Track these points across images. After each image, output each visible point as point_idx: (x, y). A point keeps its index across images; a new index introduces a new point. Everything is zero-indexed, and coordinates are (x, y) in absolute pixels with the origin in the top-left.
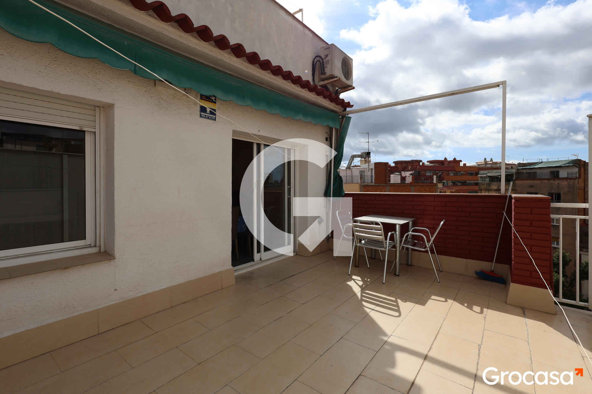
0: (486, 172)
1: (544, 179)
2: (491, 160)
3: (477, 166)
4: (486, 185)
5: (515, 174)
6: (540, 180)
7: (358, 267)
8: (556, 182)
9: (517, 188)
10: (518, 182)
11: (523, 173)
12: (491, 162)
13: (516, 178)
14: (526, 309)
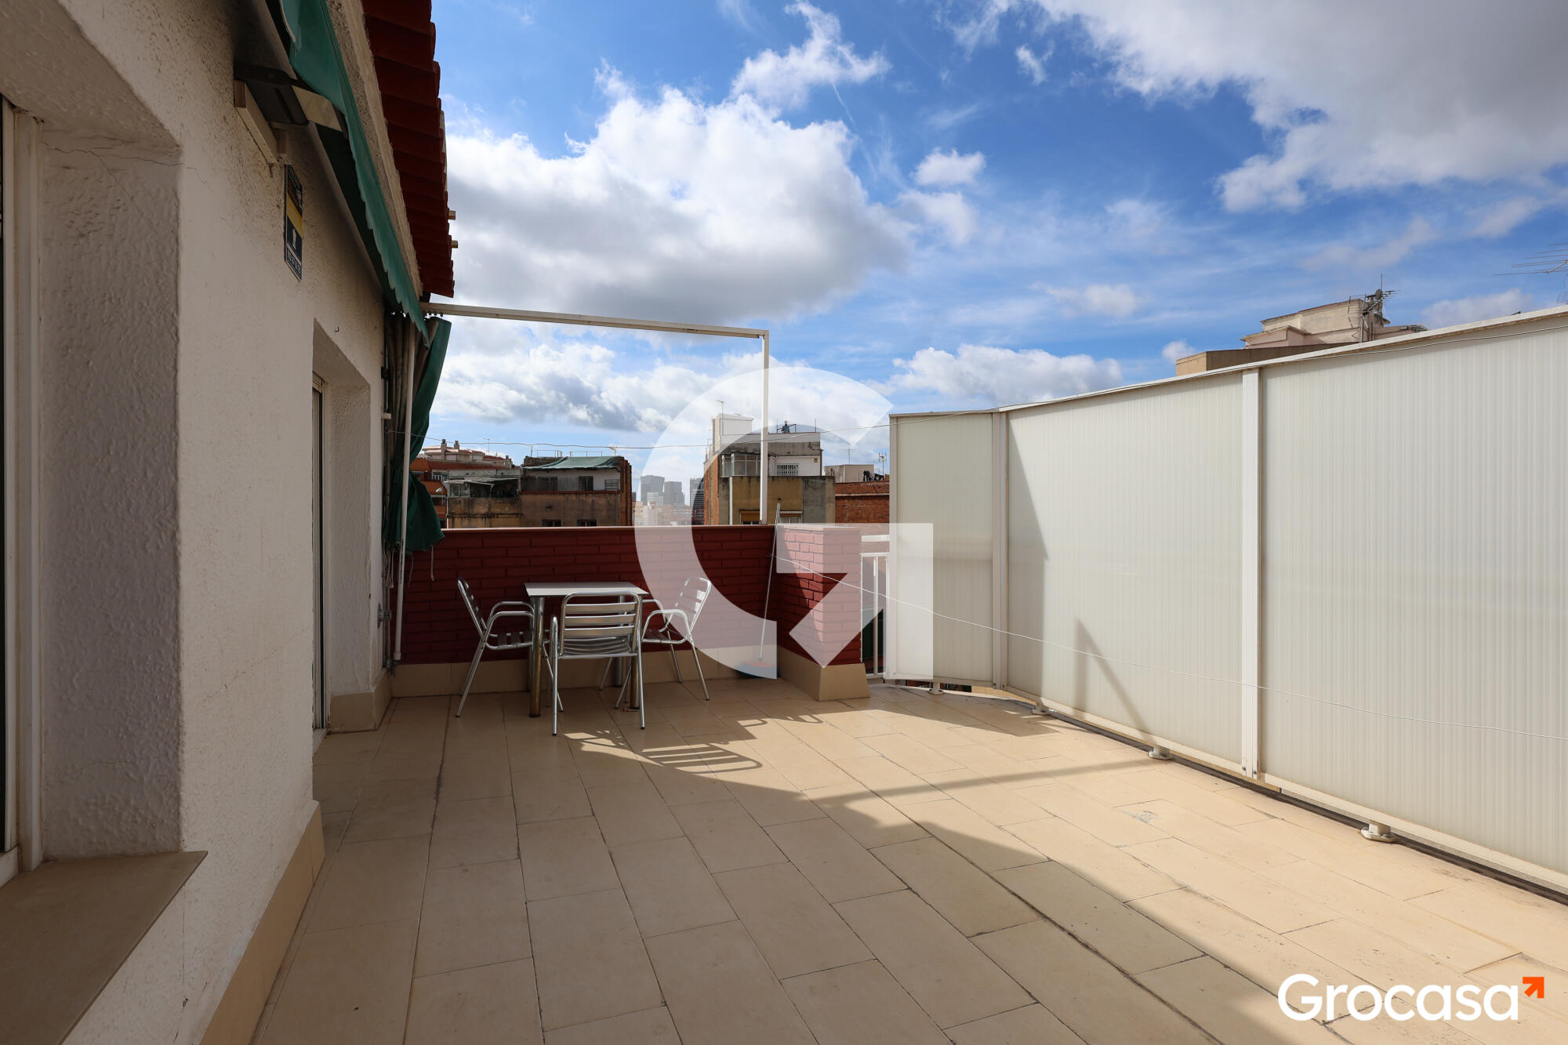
0: (461, 473)
1: (570, 493)
2: (457, 445)
3: (426, 457)
4: (465, 503)
5: (520, 481)
6: (564, 494)
7: (538, 716)
8: (590, 499)
9: (524, 512)
10: (526, 499)
11: (534, 478)
12: (457, 451)
13: (522, 490)
14: (842, 700)
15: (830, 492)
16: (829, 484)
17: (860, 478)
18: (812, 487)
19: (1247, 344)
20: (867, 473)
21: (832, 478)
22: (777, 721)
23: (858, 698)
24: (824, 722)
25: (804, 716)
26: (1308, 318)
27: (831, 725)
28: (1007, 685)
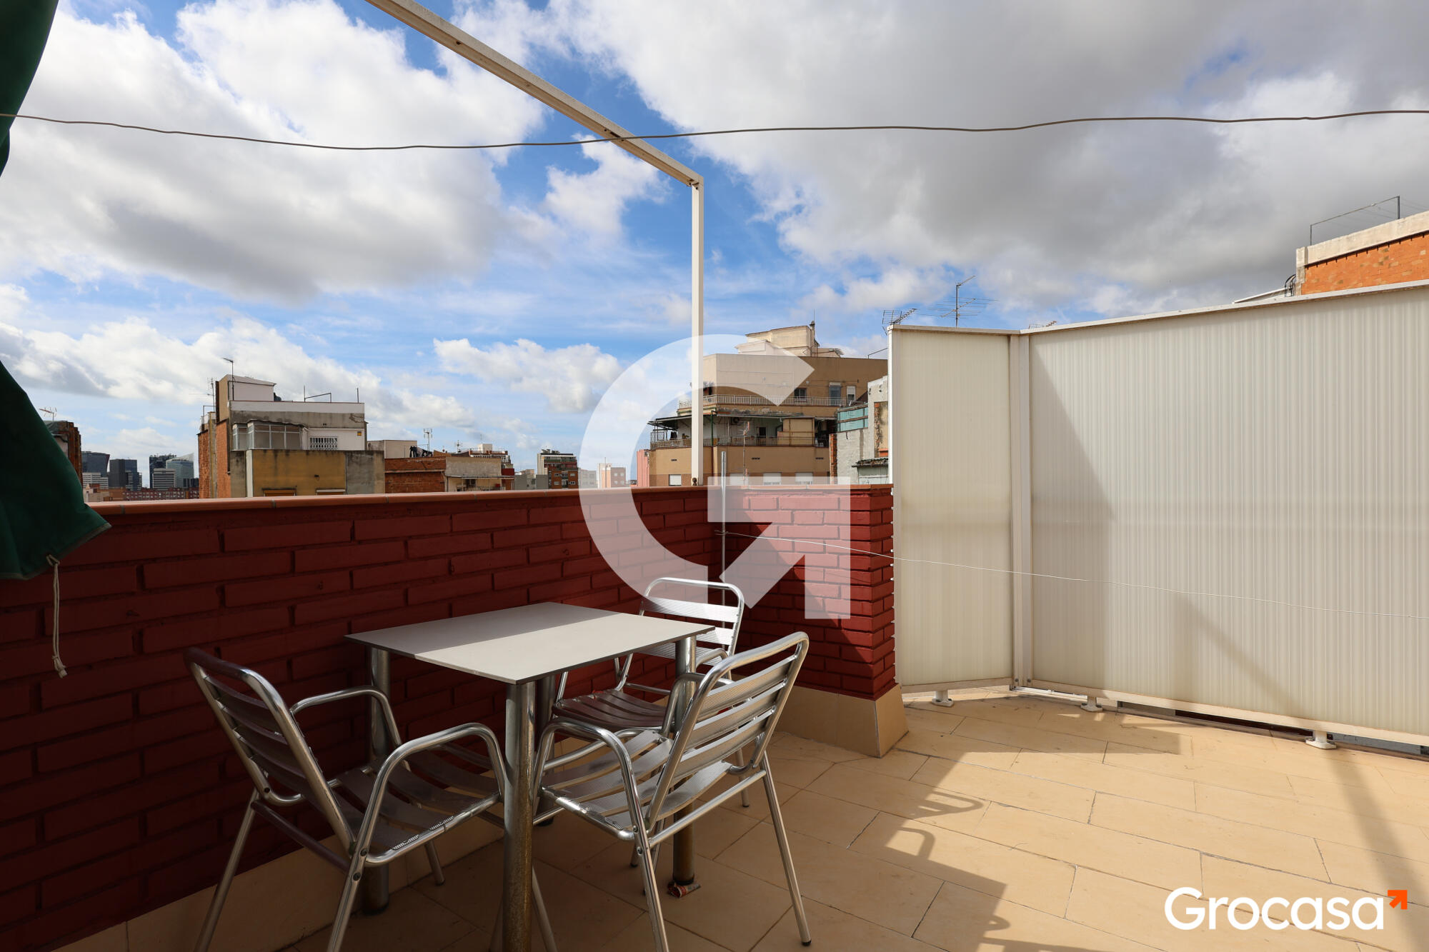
14: (897, 746)
15: (379, 467)
16: (378, 461)
17: (406, 454)
18: (357, 463)
20: (414, 449)
21: (382, 453)
22: (931, 823)
23: (903, 736)
24: (981, 801)
25: (932, 798)
26: (776, 336)
27: (1000, 804)
28: (1033, 679)
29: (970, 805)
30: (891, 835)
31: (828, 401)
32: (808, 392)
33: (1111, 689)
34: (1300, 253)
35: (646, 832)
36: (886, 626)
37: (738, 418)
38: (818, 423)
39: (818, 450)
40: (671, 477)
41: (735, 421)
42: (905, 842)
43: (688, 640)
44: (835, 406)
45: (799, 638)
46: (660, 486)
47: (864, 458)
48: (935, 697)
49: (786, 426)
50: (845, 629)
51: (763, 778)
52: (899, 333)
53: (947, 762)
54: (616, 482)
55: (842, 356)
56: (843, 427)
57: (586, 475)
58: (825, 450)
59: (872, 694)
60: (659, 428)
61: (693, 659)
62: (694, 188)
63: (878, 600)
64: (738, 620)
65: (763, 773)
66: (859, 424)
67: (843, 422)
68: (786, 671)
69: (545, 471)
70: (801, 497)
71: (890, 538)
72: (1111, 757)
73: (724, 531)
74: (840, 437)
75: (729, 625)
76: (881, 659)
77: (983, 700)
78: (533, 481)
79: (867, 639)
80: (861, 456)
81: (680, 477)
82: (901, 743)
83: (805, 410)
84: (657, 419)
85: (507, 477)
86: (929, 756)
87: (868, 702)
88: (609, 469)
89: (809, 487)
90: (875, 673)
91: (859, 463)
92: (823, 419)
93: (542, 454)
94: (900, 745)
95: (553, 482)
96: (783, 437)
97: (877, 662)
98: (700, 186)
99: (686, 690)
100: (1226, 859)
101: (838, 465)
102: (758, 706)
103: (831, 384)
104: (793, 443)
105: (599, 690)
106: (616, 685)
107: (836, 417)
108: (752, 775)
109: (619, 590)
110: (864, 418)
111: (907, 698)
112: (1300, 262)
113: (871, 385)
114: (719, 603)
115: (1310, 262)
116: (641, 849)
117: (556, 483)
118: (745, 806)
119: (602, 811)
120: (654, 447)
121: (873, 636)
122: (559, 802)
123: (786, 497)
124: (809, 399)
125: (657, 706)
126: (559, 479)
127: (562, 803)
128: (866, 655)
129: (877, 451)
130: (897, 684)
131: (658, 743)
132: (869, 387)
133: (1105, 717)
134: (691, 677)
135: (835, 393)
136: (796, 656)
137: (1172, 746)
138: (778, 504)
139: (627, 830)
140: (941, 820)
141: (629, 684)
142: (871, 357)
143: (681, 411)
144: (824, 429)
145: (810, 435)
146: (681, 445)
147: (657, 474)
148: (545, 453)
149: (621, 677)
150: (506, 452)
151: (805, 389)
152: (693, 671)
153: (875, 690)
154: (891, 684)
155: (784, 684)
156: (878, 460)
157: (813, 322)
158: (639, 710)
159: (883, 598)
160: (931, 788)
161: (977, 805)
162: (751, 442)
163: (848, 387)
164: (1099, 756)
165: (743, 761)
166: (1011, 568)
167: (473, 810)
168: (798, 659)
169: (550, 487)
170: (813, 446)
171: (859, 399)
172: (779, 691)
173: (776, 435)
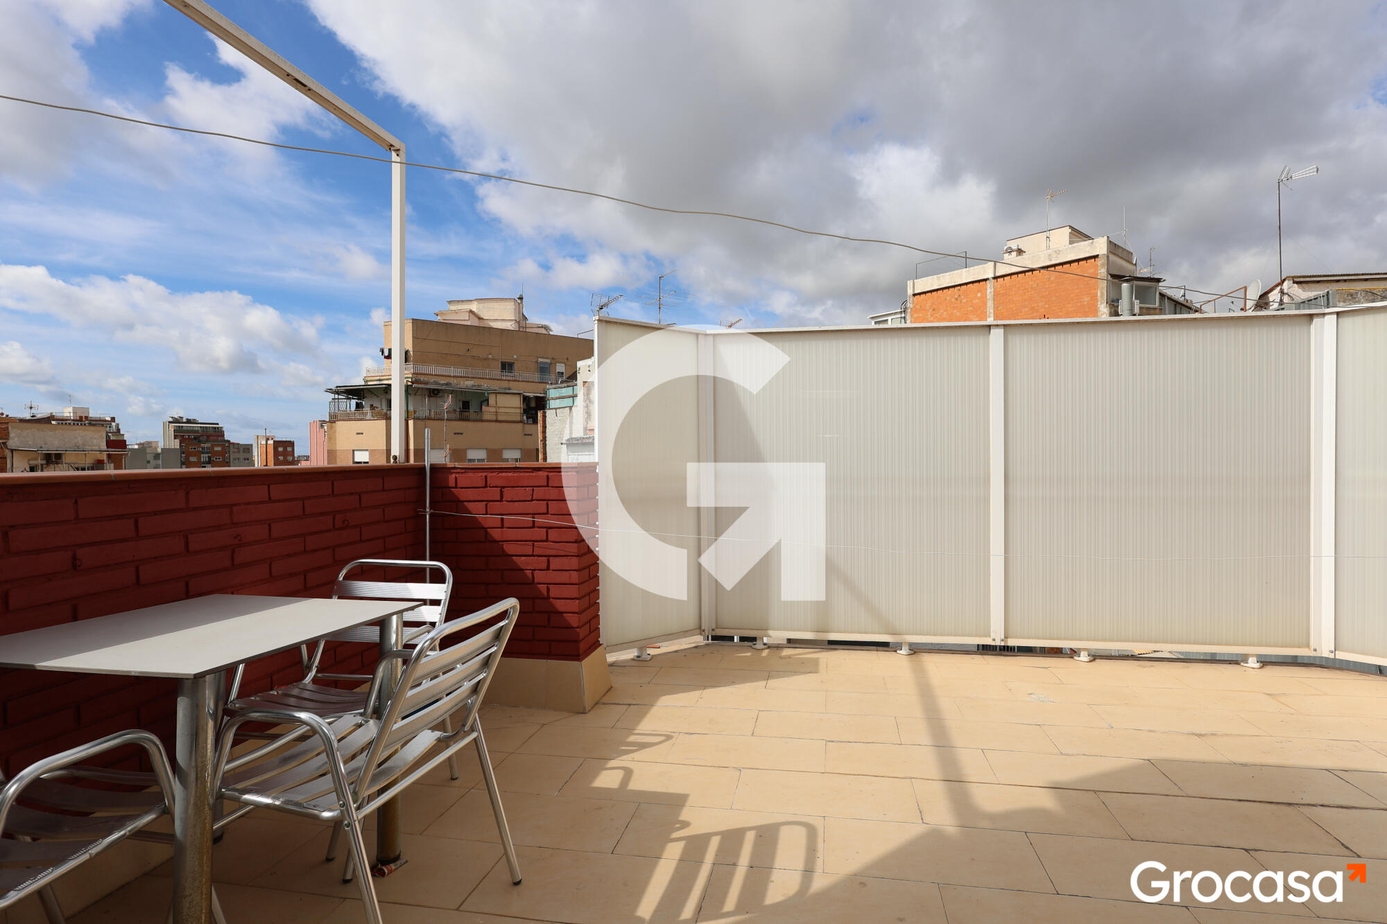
14: (601, 701)
19: (439, 318)
22: (630, 759)
23: (607, 692)
24: (672, 734)
25: (632, 739)
26: (481, 306)
27: (687, 733)
28: (717, 628)
29: (663, 738)
30: (595, 775)
31: (536, 377)
32: (516, 366)
33: (774, 629)
34: (910, 283)
35: (354, 806)
36: (592, 592)
37: (437, 390)
38: (526, 399)
39: (526, 425)
40: (356, 452)
41: (434, 393)
42: (608, 779)
43: (394, 618)
44: (544, 383)
45: (510, 603)
46: (343, 462)
47: (574, 436)
48: (636, 654)
49: (491, 401)
50: (553, 598)
51: (475, 739)
52: (604, 324)
53: (642, 706)
54: (281, 458)
55: (551, 333)
56: (553, 404)
57: (238, 448)
58: (534, 426)
59: (579, 656)
60: (340, 397)
61: (400, 637)
62: (394, 154)
63: (584, 568)
64: (446, 596)
65: (474, 735)
66: (568, 402)
67: (553, 399)
68: (497, 636)
69: (176, 444)
70: (510, 474)
71: (595, 511)
72: (772, 682)
73: (428, 510)
74: (549, 414)
75: (435, 602)
76: (587, 623)
77: (676, 651)
78: (157, 456)
79: (574, 605)
80: (571, 433)
81: (367, 453)
82: (605, 698)
83: (512, 384)
84: (337, 387)
85: (113, 452)
86: (630, 705)
87: (573, 664)
88: (271, 442)
89: (518, 464)
90: (581, 636)
91: (568, 440)
92: (531, 395)
93: (170, 422)
94: (604, 700)
95: (187, 458)
96: (488, 412)
97: (583, 626)
98: (401, 153)
99: (392, 670)
100: (842, 742)
101: (547, 442)
102: (470, 671)
103: (540, 360)
104: (500, 418)
105: (283, 685)
106: (304, 677)
107: (546, 394)
108: (463, 738)
109: (305, 576)
110: (574, 396)
111: (611, 658)
112: (910, 292)
113: (580, 364)
114: (424, 581)
115: (916, 292)
116: (349, 823)
117: (193, 459)
118: (453, 779)
119: (298, 798)
120: (334, 419)
121: (579, 603)
122: (245, 799)
123: (494, 474)
124: (516, 373)
125: (356, 693)
126: (198, 454)
127: (249, 800)
128: (573, 620)
129: (585, 429)
130: (601, 645)
131: (360, 726)
132: (578, 366)
133: (769, 652)
134: (397, 655)
135: (544, 370)
136: (507, 621)
137: (813, 668)
138: (486, 481)
139: (330, 810)
140: (636, 756)
141: (319, 675)
142: (580, 337)
143: (369, 379)
144: (533, 404)
145: (518, 411)
146: (369, 416)
147: (337, 448)
148: (176, 421)
149: (309, 669)
150: (113, 419)
151: (513, 363)
152: (400, 648)
153: (581, 652)
154: (596, 644)
155: (496, 648)
156: (587, 438)
157: (521, 295)
158: (334, 699)
159: (589, 566)
160: (630, 731)
161: (669, 737)
162: (453, 416)
163: (557, 364)
164: (763, 683)
165: (454, 726)
166: (699, 533)
167: (129, 828)
168: (509, 624)
169: (183, 464)
170: (521, 422)
171: (568, 378)
172: (491, 654)
173: (481, 409)
